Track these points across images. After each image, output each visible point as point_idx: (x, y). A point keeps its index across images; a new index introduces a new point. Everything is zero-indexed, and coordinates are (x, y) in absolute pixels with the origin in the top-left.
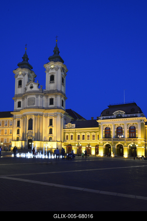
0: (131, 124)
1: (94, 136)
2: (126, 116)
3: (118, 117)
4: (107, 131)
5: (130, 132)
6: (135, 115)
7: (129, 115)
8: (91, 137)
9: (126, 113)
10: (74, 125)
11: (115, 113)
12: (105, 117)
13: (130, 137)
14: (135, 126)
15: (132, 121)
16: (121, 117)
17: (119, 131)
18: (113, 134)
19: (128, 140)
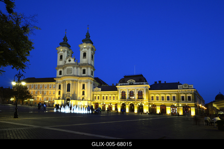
0: (139, 89)
1: (114, 97)
2: (136, 83)
3: (130, 84)
4: (123, 94)
5: (139, 95)
6: (142, 83)
7: (138, 83)
8: (112, 98)
9: (136, 82)
10: (100, 89)
11: (129, 81)
12: (122, 84)
13: (139, 99)
14: (142, 91)
15: (140, 87)
16: (132, 84)
17: (131, 94)
18: (127, 96)
19: (138, 101)
